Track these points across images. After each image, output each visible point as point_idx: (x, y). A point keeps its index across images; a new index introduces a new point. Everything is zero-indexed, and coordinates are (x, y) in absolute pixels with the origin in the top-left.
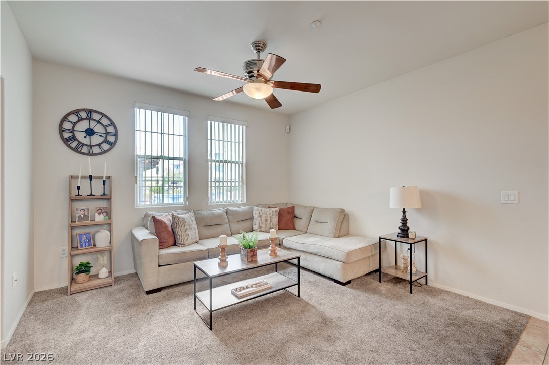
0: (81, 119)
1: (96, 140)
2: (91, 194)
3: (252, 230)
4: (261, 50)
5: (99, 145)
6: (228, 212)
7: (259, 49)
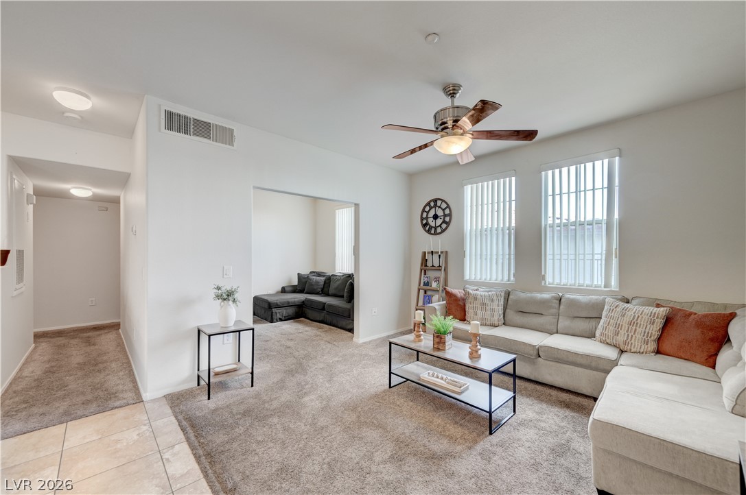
0: (431, 208)
1: (439, 221)
2: (433, 266)
3: (591, 336)
4: (454, 93)
5: (440, 226)
6: (562, 300)
7: (451, 94)
